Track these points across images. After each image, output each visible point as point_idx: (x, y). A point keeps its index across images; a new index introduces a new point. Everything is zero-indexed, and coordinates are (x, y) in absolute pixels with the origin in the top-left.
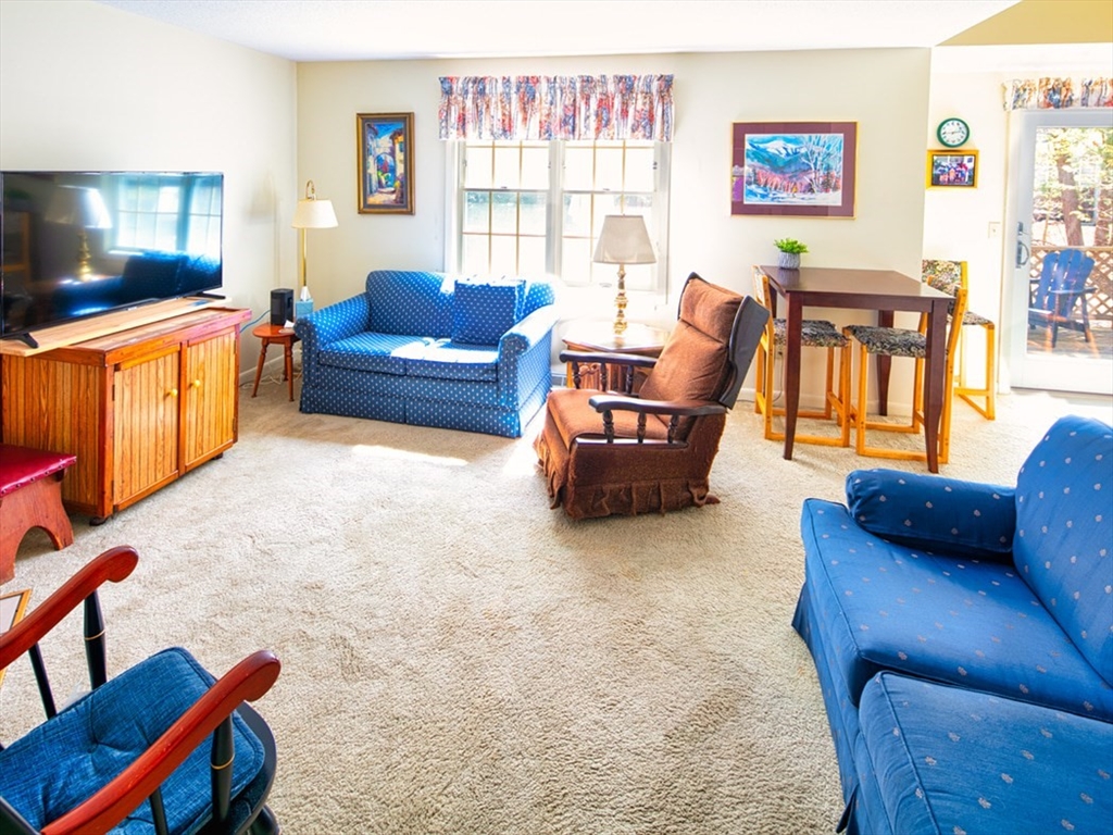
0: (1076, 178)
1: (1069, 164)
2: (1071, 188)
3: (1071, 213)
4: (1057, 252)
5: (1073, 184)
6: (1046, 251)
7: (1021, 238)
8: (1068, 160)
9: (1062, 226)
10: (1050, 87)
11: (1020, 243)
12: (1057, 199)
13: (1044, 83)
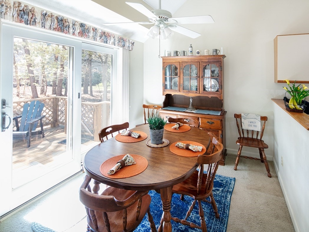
0: (34, 72)
1: (31, 67)
2: (32, 75)
3: (33, 84)
4: (29, 102)
5: (33, 74)
6: (24, 103)
7: (4, 110)
8: (31, 66)
9: (30, 87)
10: (21, 9)
11: (4, 114)
12: (28, 79)
13: (17, 5)
